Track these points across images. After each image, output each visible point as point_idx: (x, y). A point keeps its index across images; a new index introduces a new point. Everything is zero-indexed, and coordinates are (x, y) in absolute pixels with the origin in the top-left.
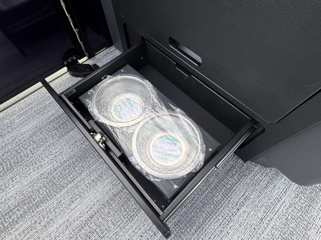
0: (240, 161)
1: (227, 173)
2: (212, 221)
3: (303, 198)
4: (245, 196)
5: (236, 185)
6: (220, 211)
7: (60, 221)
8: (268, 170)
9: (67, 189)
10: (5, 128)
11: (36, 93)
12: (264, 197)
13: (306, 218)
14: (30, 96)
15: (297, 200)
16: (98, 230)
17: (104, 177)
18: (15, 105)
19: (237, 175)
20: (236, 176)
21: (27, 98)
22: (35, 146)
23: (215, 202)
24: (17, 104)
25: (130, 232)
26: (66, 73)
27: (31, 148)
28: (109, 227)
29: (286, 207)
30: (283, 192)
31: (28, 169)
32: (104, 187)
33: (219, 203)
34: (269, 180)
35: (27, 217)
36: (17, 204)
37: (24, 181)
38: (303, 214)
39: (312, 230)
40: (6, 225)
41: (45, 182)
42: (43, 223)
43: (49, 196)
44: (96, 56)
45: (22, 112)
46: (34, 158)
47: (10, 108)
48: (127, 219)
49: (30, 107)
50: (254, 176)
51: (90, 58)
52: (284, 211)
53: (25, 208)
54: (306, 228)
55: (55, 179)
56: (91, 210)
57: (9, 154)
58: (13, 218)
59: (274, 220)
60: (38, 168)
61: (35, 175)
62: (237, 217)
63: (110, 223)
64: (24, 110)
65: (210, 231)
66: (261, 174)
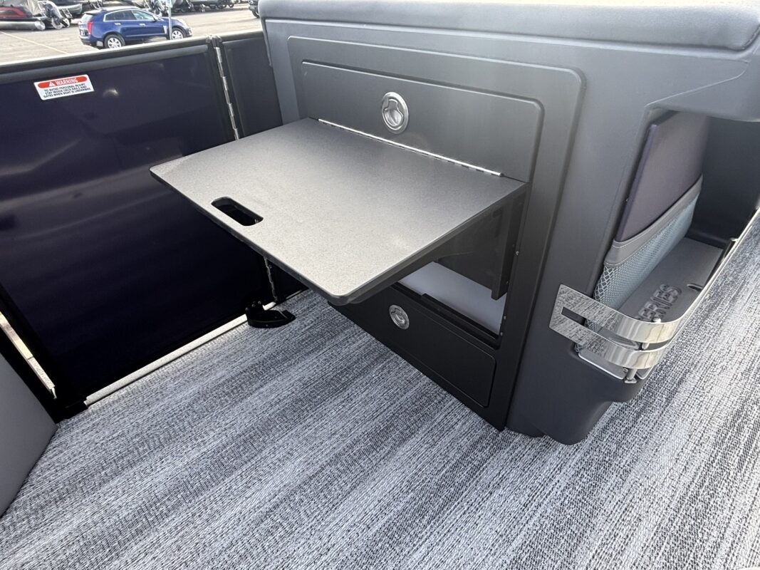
0: (494, 430)
1: (474, 446)
2: (452, 508)
3: (586, 476)
4: (500, 476)
5: (488, 461)
6: (464, 495)
7: (229, 514)
8: (534, 441)
9: (240, 472)
10: (153, 394)
11: (199, 349)
12: (530, 476)
13: (591, 502)
14: (191, 353)
15: (578, 478)
16: (285, 524)
17: (296, 454)
18: (169, 365)
19: (489, 447)
20: (488, 449)
21: (186, 356)
22: (195, 417)
23: (456, 484)
24: (172, 364)
25: (331, 525)
26: (244, 323)
27: (190, 419)
28: (302, 520)
29: (562, 488)
30: (556, 470)
31: (184, 447)
32: (295, 467)
33: (463, 484)
34: (536, 454)
35: (181, 509)
36: (168, 492)
37: (177, 463)
38: (585, 497)
39: (599, 517)
40: (152, 519)
41: (209, 463)
42: (205, 517)
43: (215, 481)
44: (288, 302)
45: (178, 373)
46: (194, 433)
47: (160, 370)
48: (327, 509)
49: (190, 367)
50: (514, 448)
51: (278, 303)
52: (559, 493)
53: (179, 496)
54: (591, 515)
55: (223, 458)
56: (274, 497)
57: (158, 427)
58: (161, 509)
59: (543, 506)
60: (199, 445)
61: (195, 454)
62: (488, 502)
63: (302, 514)
64: (181, 372)
65: (449, 522)
66: (523, 447)
